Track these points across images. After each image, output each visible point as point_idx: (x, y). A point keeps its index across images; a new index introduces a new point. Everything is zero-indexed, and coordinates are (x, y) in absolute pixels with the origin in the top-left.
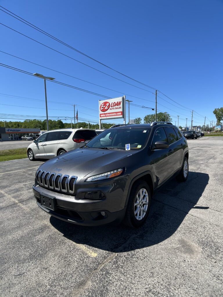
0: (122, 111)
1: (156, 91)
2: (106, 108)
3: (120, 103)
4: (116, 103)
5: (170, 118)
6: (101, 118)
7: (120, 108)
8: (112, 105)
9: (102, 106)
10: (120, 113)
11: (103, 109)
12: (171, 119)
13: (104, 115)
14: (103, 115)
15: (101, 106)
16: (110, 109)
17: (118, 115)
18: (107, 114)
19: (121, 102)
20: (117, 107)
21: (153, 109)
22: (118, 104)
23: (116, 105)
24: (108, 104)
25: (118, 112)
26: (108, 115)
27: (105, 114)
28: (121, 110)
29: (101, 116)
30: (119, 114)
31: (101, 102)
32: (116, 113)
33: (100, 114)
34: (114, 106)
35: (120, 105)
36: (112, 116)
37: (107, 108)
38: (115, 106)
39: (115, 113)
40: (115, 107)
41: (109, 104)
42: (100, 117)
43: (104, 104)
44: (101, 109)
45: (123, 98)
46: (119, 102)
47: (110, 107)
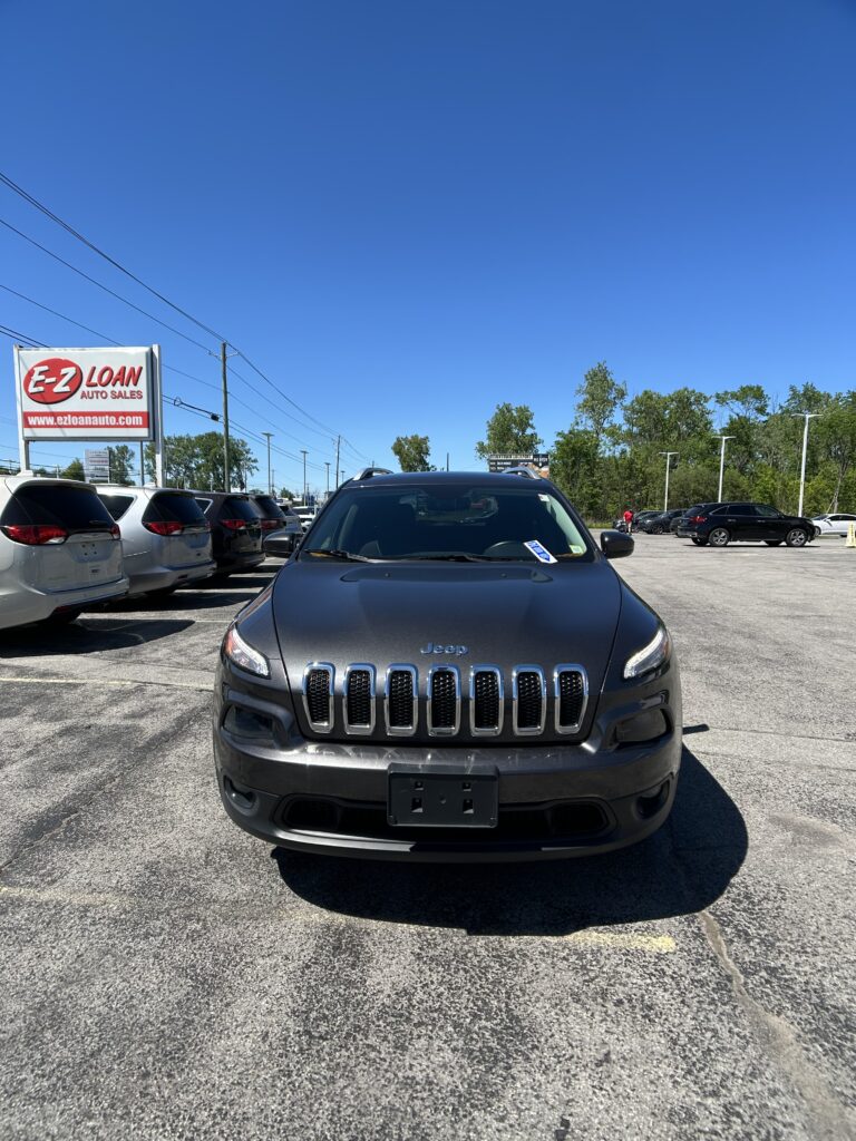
0: (145, 409)
1: (224, 345)
2: (59, 388)
3: (134, 376)
4: (115, 373)
5: (249, 456)
6: (29, 433)
7: (135, 395)
8: (95, 380)
9: (36, 377)
10: (139, 420)
11: (41, 389)
12: (255, 461)
13: (50, 421)
14: (41, 421)
15: (31, 373)
16: (83, 395)
17: (126, 426)
18: (64, 414)
19: (141, 369)
20: (118, 388)
21: (215, 418)
22: (126, 376)
23: (112, 380)
24: (71, 371)
25: (125, 414)
26: (74, 420)
27: (54, 415)
28: (141, 405)
29: (32, 421)
30: (129, 420)
31: (31, 358)
32: (117, 415)
33: (26, 415)
34: (105, 385)
35: (135, 384)
36: (92, 426)
37: (67, 389)
38: (110, 386)
39: (110, 414)
40: (109, 388)
41: (79, 372)
42: (27, 425)
43: (46, 368)
44: (32, 389)
45: (152, 353)
46: (133, 369)
47: (84, 387)
